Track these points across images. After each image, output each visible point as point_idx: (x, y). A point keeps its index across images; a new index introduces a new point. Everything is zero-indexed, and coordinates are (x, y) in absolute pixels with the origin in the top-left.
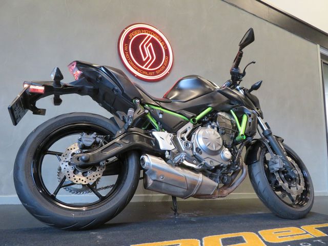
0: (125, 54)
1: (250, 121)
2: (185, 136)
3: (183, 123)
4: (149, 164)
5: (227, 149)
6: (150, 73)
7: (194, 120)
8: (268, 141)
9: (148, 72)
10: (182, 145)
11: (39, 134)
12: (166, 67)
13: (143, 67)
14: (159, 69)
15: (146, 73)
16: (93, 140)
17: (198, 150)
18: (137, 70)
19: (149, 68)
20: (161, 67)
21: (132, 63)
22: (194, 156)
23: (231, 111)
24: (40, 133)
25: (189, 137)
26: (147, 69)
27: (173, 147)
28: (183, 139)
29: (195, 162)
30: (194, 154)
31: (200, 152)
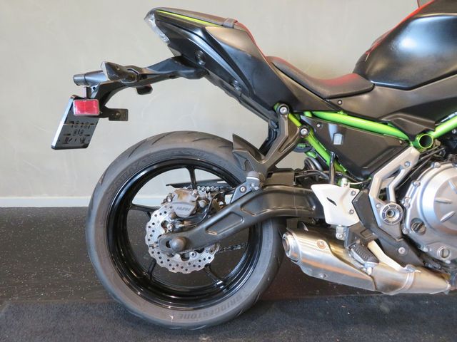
2: (392, 186)
3: (394, 149)
4: (297, 251)
7: (424, 141)
10: (379, 209)
11: (108, 189)
16: (192, 207)
17: (418, 225)
22: (404, 236)
24: (109, 187)
25: (401, 191)
27: (354, 219)
28: (383, 195)
29: (402, 250)
30: (404, 232)
31: (422, 229)
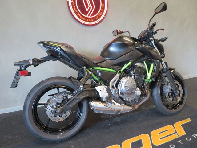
0: (73, 8)
1: (155, 68)
2: (114, 85)
3: (114, 75)
4: (94, 106)
5: (139, 89)
6: (91, 20)
7: (120, 72)
8: (165, 75)
9: (90, 19)
10: (112, 91)
12: (103, 12)
13: (87, 16)
14: (98, 15)
15: (89, 20)
16: (62, 99)
17: (122, 93)
18: (82, 19)
19: (91, 16)
20: (99, 13)
21: (79, 15)
22: (120, 97)
23: (144, 61)
25: (117, 85)
26: (90, 17)
27: (107, 95)
28: (113, 87)
29: (119, 101)
30: (119, 96)
31: (123, 94)
